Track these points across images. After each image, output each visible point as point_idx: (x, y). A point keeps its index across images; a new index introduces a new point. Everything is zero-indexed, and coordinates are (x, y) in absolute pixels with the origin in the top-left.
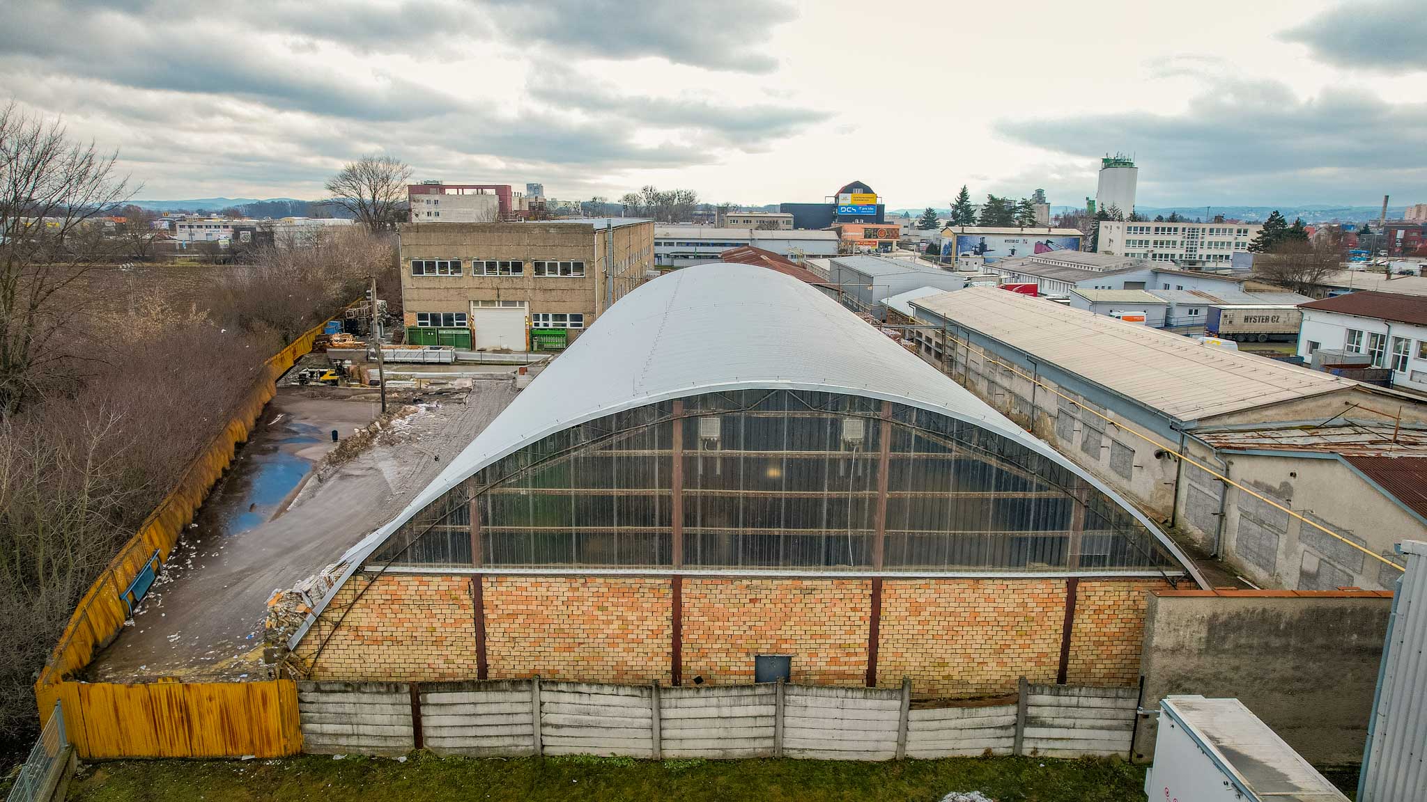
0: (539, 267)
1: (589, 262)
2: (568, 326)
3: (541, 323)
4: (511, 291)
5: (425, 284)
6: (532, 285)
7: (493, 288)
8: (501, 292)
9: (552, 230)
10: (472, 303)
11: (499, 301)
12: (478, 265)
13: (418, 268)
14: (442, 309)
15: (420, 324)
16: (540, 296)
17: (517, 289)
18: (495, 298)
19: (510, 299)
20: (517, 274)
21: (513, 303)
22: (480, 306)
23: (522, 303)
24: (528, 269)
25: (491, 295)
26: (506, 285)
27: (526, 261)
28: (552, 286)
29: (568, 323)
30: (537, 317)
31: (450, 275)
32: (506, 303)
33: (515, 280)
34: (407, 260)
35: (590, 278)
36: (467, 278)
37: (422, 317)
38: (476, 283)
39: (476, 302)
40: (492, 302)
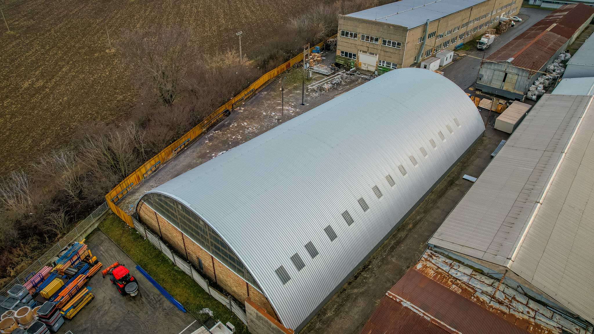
0: (384, 42)
1: (403, 43)
3: (382, 64)
4: (373, 49)
5: (345, 40)
6: (380, 48)
7: (367, 47)
8: (370, 49)
9: (391, 27)
10: (359, 51)
12: (363, 36)
13: (343, 34)
14: (349, 51)
15: (341, 55)
16: (383, 53)
18: (367, 51)
19: (372, 52)
20: (376, 43)
22: (362, 53)
23: (376, 55)
24: (380, 42)
25: (365, 49)
26: (371, 46)
27: (380, 38)
28: (387, 50)
29: (391, 66)
30: (380, 62)
31: (353, 38)
34: (340, 30)
35: (402, 50)
36: (358, 41)
37: (342, 52)
38: (361, 43)
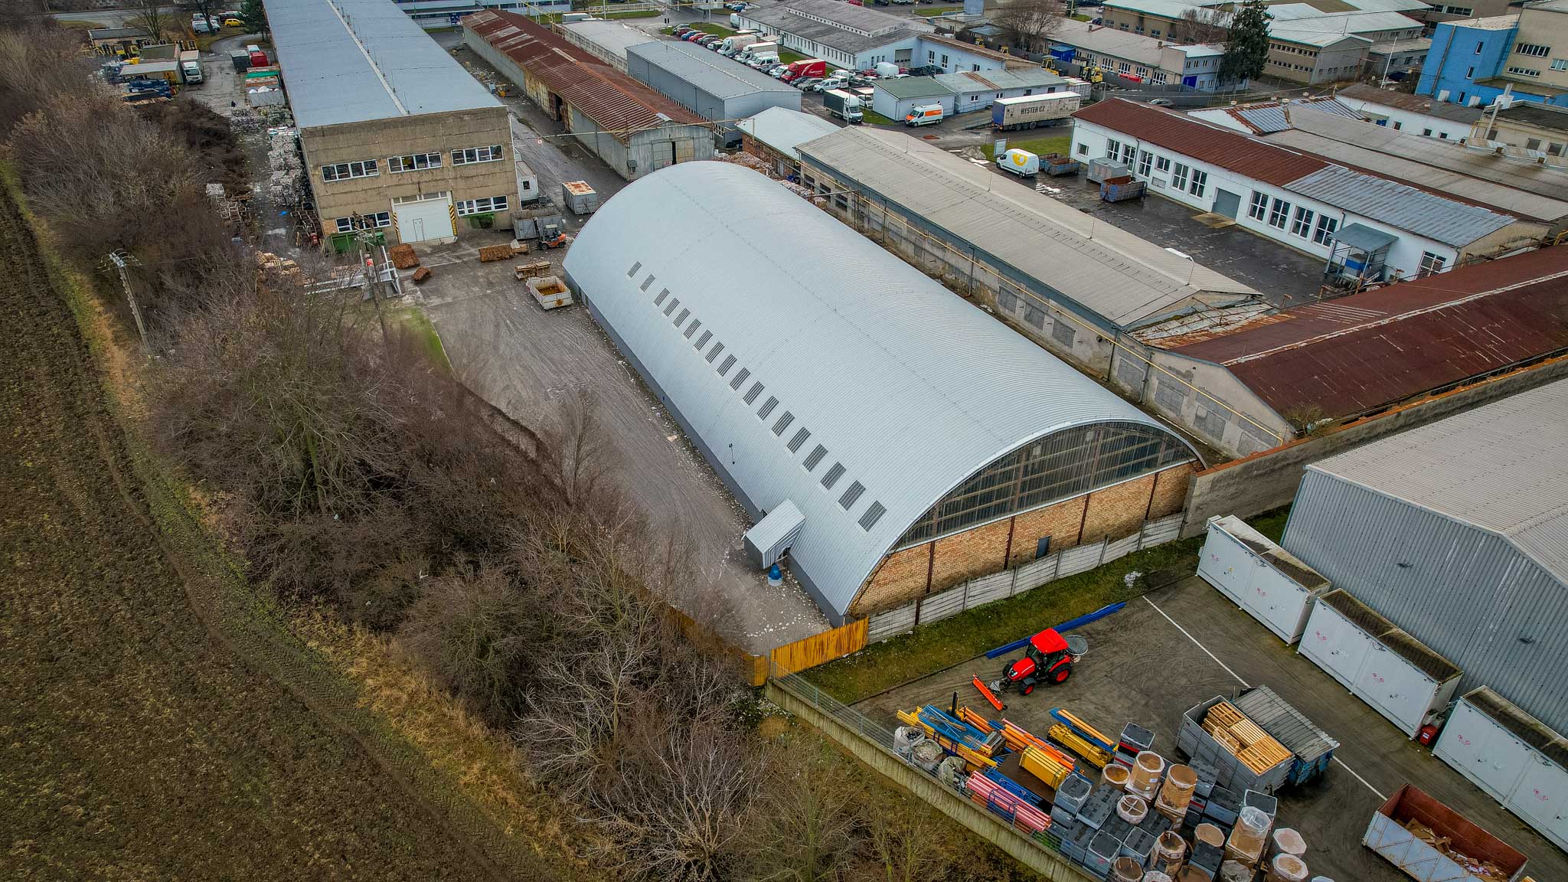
0: (458, 157)
1: (507, 144)
2: (493, 209)
3: (466, 210)
4: (432, 184)
5: (341, 188)
6: (452, 174)
7: (413, 183)
8: (422, 186)
9: (466, 118)
10: (392, 200)
11: (420, 196)
12: (394, 162)
13: (328, 174)
14: (363, 211)
15: (341, 230)
16: (461, 184)
17: (436, 180)
18: (416, 192)
19: (433, 190)
20: (436, 165)
21: (435, 195)
22: (401, 203)
23: (444, 193)
24: (446, 160)
25: (411, 190)
26: (426, 178)
27: (443, 152)
28: (473, 172)
29: (493, 206)
30: (460, 205)
31: (365, 175)
32: (428, 196)
33: (434, 172)
34: (316, 167)
35: (509, 159)
36: (384, 177)
37: (342, 222)
38: (395, 180)
39: (397, 200)
40: (413, 198)
